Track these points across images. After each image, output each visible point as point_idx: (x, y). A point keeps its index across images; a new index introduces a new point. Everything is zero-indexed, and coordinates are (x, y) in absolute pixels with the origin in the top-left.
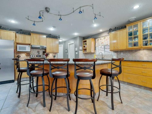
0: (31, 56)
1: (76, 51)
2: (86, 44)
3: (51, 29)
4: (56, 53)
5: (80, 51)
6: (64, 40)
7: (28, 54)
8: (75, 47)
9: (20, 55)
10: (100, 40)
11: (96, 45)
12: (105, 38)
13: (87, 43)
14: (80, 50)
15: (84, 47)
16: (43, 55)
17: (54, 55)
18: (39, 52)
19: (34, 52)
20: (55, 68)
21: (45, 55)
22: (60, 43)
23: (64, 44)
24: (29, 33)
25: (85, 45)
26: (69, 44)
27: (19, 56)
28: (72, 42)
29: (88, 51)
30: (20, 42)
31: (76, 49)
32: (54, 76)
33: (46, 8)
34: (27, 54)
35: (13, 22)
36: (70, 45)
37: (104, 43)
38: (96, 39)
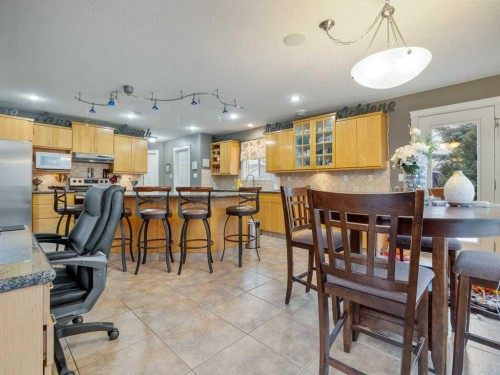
0: (72, 180)
1: (193, 171)
2: (219, 153)
3: (130, 117)
4: (139, 175)
5: (203, 171)
6: (161, 138)
7: (63, 175)
8: (192, 161)
9: (40, 178)
10: (249, 147)
11: (242, 157)
12: (259, 143)
13: (222, 150)
14: (206, 168)
15: (215, 159)
16: (104, 180)
17: (133, 178)
18: (91, 171)
19: (77, 171)
20: (146, 202)
21: (111, 180)
22: (150, 146)
23: (162, 148)
24: (67, 122)
25: (216, 156)
26: (175, 149)
27: (37, 180)
28: (185, 145)
29: (223, 170)
30: (43, 143)
31: (195, 165)
32: (143, 216)
33: (126, 87)
34: (60, 175)
35: (34, 98)
36: (178, 152)
37: (258, 153)
38: (242, 144)
